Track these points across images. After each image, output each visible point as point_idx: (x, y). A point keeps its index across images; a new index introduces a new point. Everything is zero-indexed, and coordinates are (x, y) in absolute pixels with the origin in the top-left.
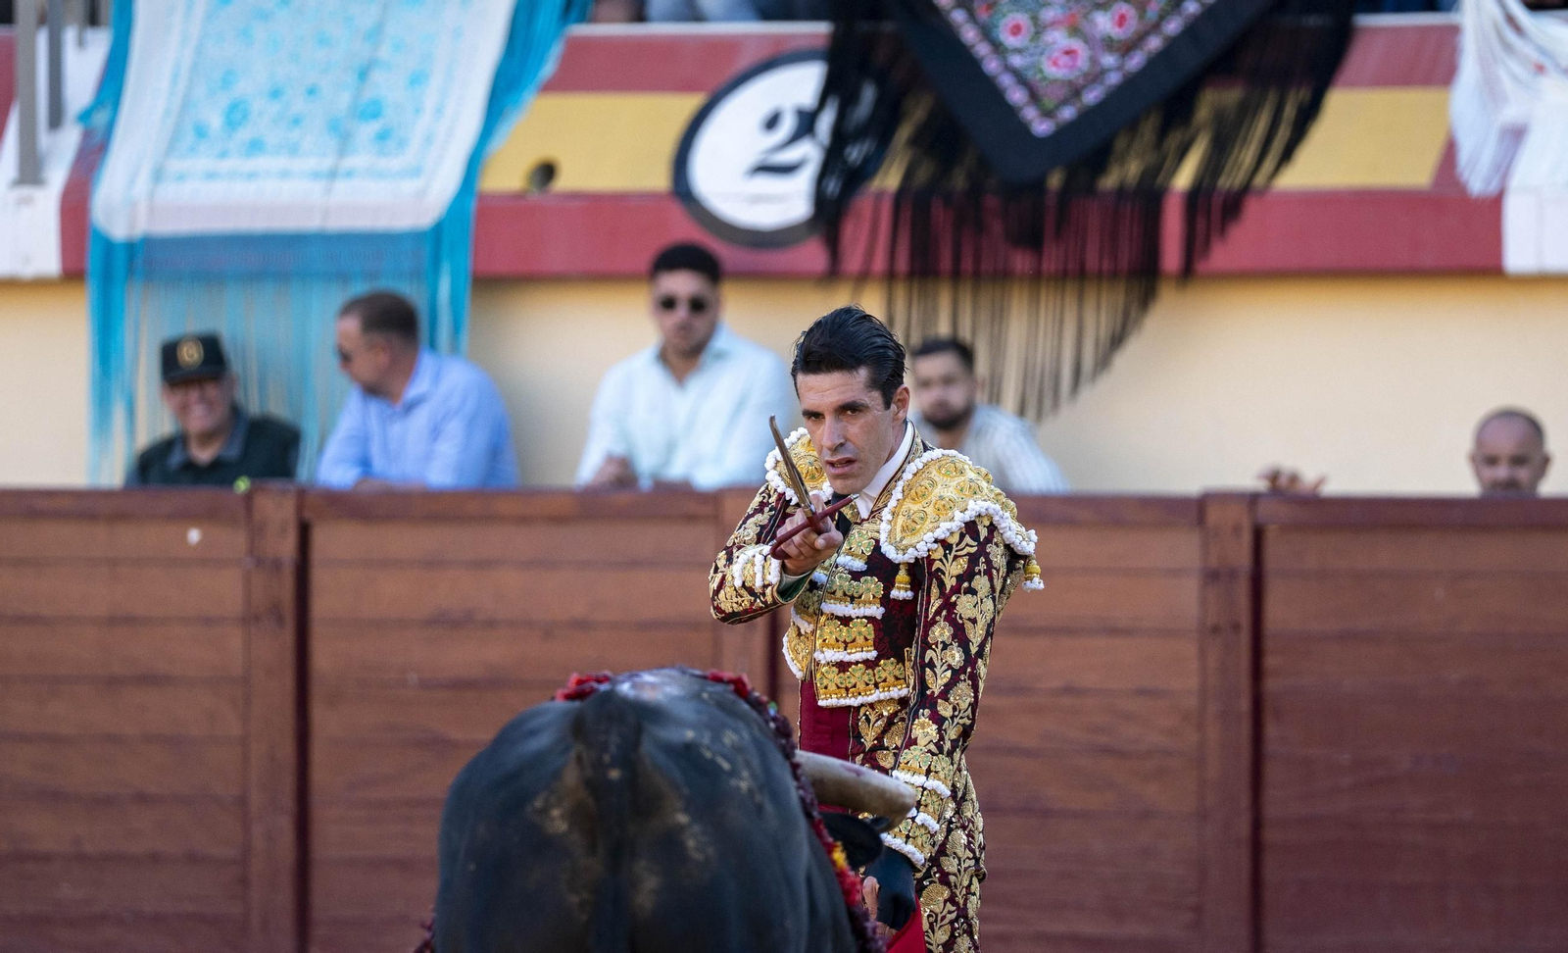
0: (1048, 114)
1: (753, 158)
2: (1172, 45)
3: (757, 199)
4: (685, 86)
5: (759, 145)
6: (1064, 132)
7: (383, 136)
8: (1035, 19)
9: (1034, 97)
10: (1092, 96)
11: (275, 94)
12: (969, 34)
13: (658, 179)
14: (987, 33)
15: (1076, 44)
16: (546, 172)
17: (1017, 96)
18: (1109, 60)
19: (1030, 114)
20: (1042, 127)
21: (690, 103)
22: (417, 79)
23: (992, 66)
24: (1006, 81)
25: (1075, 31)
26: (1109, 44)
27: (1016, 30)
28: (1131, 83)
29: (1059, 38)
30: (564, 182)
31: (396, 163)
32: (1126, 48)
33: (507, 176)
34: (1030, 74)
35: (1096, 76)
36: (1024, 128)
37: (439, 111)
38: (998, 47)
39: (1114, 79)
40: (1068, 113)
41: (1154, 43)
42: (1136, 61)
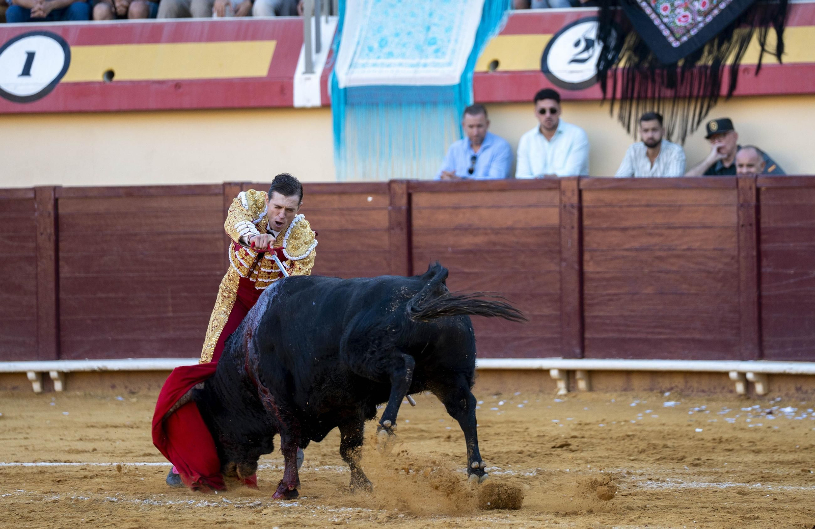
0: (677, 39)
1: (571, 57)
2: (722, 12)
3: (572, 72)
4: (545, 32)
5: (573, 52)
6: (683, 45)
7: (437, 51)
8: (672, 5)
9: (672, 33)
10: (693, 33)
11: (397, 35)
12: (648, 11)
13: (537, 66)
14: (654, 10)
15: (687, 13)
16: (496, 64)
17: (666, 33)
18: (700, 19)
19: (671, 39)
20: (675, 44)
21: (548, 37)
22: (448, 30)
23: (657, 22)
24: (662, 27)
25: (687, 8)
26: (699, 13)
27: (665, 9)
28: (708, 26)
29: (681, 11)
30: (502, 67)
31: (441, 61)
32: (706, 14)
33: (482, 65)
34: (672, 25)
35: (695, 24)
36: (669, 44)
37: (456, 41)
38: (658, 15)
39: (701, 25)
40: (685, 39)
41: (716, 12)
42: (709, 19)
